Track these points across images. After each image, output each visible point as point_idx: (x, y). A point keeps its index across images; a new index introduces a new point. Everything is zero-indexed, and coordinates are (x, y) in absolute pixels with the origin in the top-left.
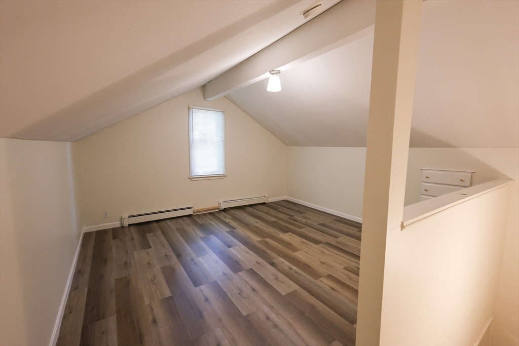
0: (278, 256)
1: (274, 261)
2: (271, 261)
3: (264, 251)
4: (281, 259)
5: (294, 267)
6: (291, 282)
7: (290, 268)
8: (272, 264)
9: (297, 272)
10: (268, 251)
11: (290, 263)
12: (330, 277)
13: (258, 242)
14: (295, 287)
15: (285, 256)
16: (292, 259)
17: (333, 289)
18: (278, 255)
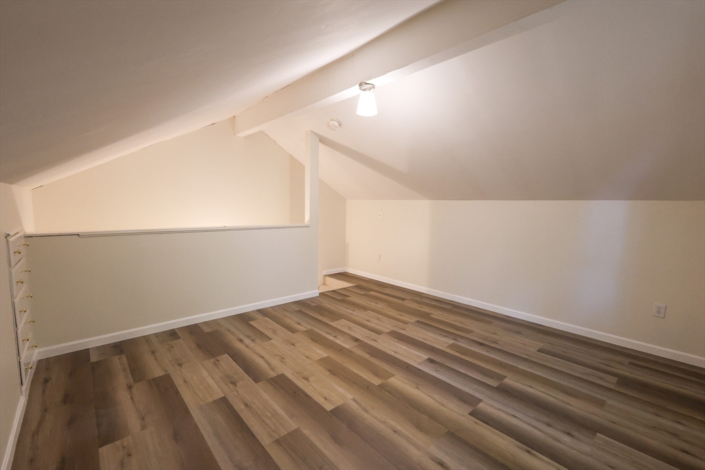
0: (351, 349)
1: (356, 344)
2: (358, 343)
3: (373, 356)
4: (347, 346)
5: (331, 338)
6: (339, 327)
7: (335, 337)
8: (357, 340)
9: (329, 334)
10: (367, 356)
11: (335, 343)
12: (293, 331)
13: (393, 376)
14: (333, 324)
15: (341, 350)
16: (331, 347)
17: (299, 324)
18: (351, 352)
